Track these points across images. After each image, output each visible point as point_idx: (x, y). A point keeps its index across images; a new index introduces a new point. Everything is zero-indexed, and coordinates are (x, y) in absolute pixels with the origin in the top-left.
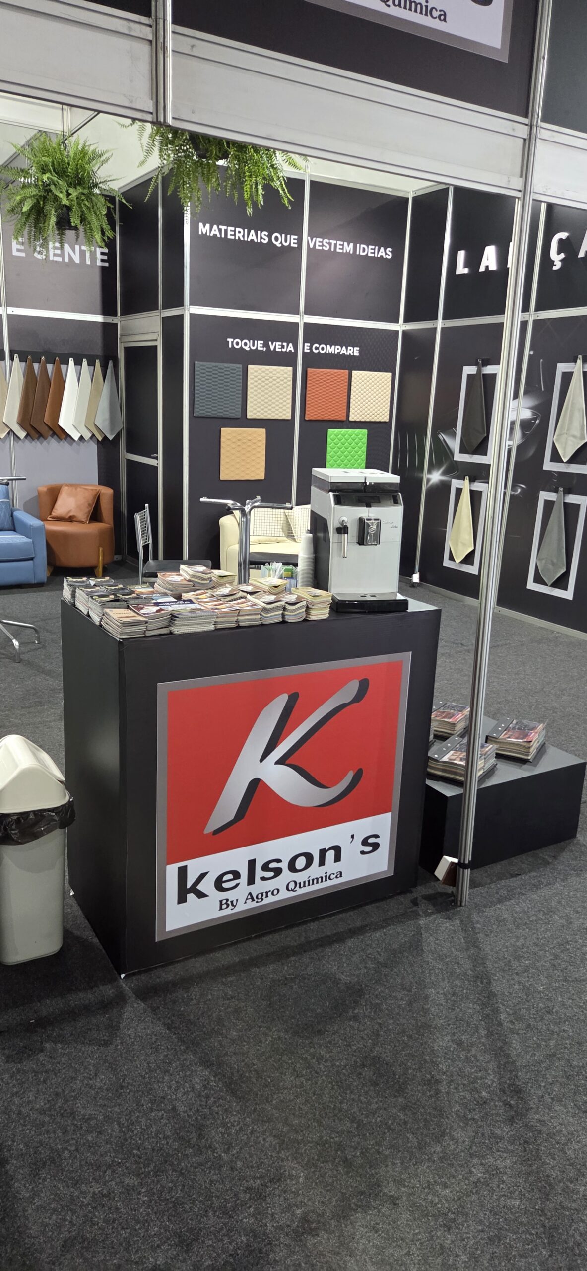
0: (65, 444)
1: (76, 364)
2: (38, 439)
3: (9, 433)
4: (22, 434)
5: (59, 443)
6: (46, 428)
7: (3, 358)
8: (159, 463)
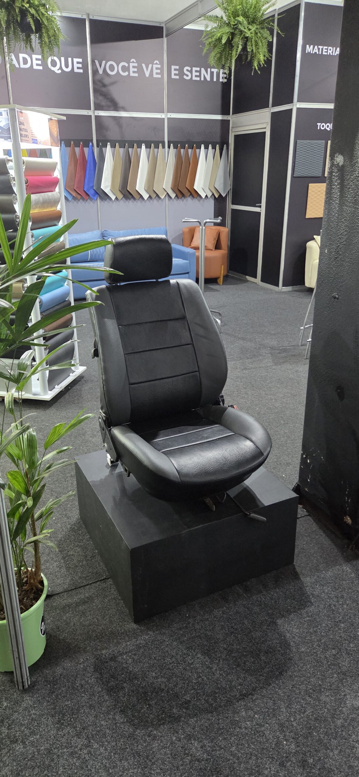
0: (196, 201)
1: (205, 148)
2: (181, 198)
3: (165, 196)
4: (173, 195)
5: (192, 200)
6: (187, 191)
7: (164, 147)
8: (262, 210)
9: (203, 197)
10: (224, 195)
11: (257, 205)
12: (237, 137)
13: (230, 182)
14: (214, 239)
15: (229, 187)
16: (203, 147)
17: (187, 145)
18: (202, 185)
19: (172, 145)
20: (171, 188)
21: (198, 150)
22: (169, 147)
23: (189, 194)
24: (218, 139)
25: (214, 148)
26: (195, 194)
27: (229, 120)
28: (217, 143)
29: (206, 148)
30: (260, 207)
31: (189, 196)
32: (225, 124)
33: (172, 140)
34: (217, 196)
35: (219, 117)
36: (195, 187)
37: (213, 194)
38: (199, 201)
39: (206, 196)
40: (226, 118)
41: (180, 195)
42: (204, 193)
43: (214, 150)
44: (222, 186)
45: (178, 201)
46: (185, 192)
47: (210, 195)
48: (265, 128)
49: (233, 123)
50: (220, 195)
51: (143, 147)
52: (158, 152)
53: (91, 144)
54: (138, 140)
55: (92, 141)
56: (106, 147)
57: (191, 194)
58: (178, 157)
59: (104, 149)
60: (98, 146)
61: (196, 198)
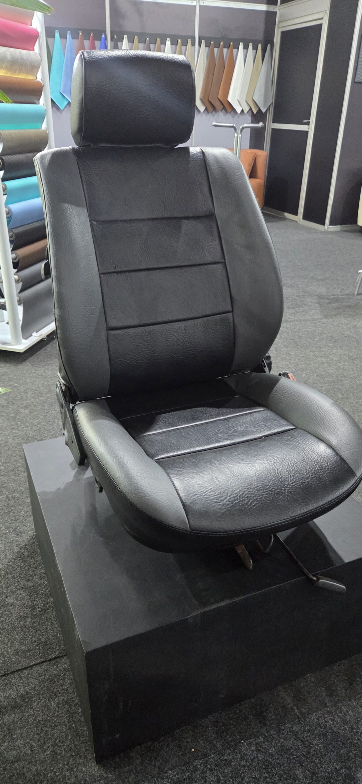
0: (229, 117)
1: (244, 48)
2: (212, 112)
4: (202, 108)
5: (225, 114)
6: (219, 103)
7: (193, 44)
8: (311, 129)
9: (239, 111)
10: (264, 110)
11: (305, 121)
12: (284, 34)
13: (272, 93)
14: (250, 165)
15: (271, 100)
16: (241, 46)
17: (222, 43)
18: (237, 97)
19: (203, 41)
20: (201, 99)
21: (235, 51)
22: (200, 45)
23: (222, 107)
24: (260, 36)
25: (255, 48)
26: (228, 108)
27: (276, 13)
28: (259, 42)
29: (246, 48)
30: (308, 124)
31: (221, 111)
32: (270, 17)
33: (204, 35)
34: (255, 112)
35: (263, 7)
36: (230, 99)
37: (251, 109)
38: (233, 117)
39: (242, 111)
40: (272, 8)
41: (210, 109)
42: (239, 106)
43: (255, 51)
44: (262, 98)
45: (208, 116)
46: (217, 104)
47: (246, 109)
48: (322, 19)
49: (280, 16)
50: (259, 111)
51: (168, 43)
52: (186, 50)
53: (103, 36)
54: (162, 33)
55: (105, 32)
56: (122, 41)
57: (224, 108)
58: (211, 58)
59: (119, 44)
60: (112, 39)
61: (230, 113)
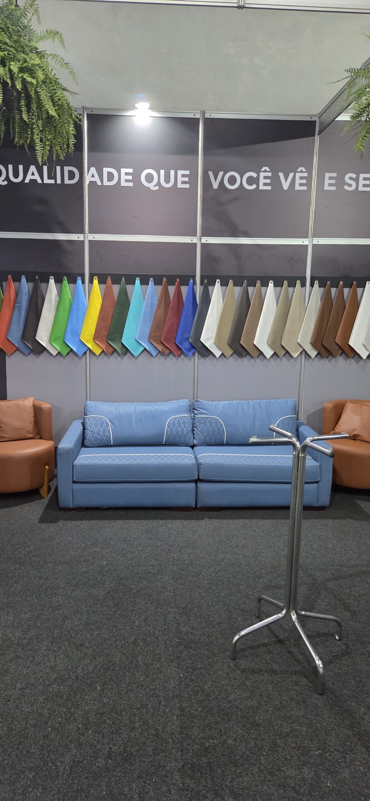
0: (352, 362)
3: (301, 353)
5: (346, 360)
6: (337, 347)
7: (303, 285)
9: (364, 356)
16: (368, 284)
17: (341, 283)
18: (362, 340)
19: (316, 282)
20: (311, 343)
21: (359, 290)
22: (312, 285)
23: (341, 351)
26: (349, 352)
31: (341, 355)
33: (318, 275)
36: (351, 343)
38: (357, 362)
39: (369, 355)
41: (323, 352)
42: (365, 351)
51: (271, 284)
52: (294, 292)
53: (192, 281)
54: (264, 275)
55: (194, 277)
56: (214, 285)
58: (327, 299)
59: (210, 288)
60: (202, 283)
61: (353, 358)
